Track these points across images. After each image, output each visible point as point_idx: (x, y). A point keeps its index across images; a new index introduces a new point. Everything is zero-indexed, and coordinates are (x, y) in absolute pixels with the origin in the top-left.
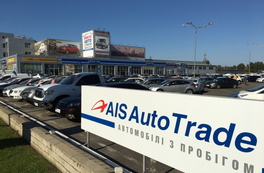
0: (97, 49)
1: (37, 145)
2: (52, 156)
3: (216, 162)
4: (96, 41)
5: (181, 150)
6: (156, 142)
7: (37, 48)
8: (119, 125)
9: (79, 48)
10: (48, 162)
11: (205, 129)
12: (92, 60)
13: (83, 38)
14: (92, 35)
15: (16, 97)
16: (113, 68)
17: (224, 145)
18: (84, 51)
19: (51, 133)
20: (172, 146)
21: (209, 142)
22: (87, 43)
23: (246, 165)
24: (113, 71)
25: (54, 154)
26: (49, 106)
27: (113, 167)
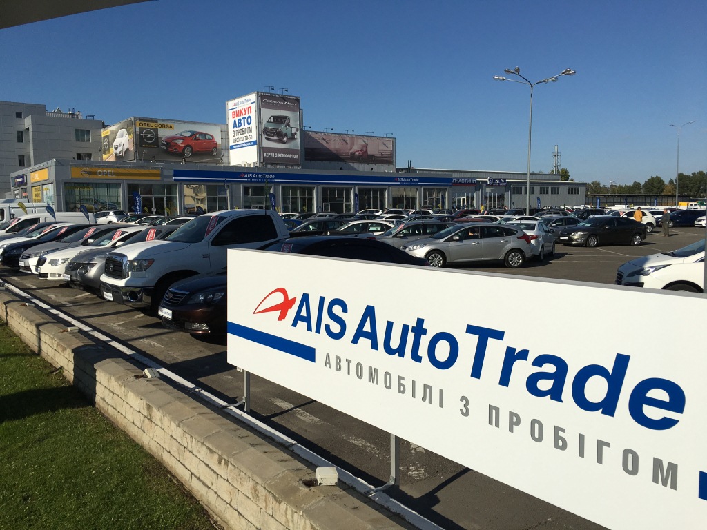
0: (266, 144)
1: (113, 407)
2: (151, 436)
3: (581, 454)
4: (264, 122)
5: (490, 423)
6: (424, 399)
7: (106, 143)
8: (328, 355)
9: (218, 140)
10: (142, 452)
11: (550, 368)
12: (253, 174)
13: (230, 114)
14: (254, 107)
15: (53, 275)
16: (310, 193)
17: (601, 410)
18: (232, 147)
19: (149, 376)
20: (465, 411)
21: (562, 402)
22: (240, 128)
23: (657, 463)
24: (310, 200)
25: (158, 429)
26: (141, 300)
27: (313, 466)
